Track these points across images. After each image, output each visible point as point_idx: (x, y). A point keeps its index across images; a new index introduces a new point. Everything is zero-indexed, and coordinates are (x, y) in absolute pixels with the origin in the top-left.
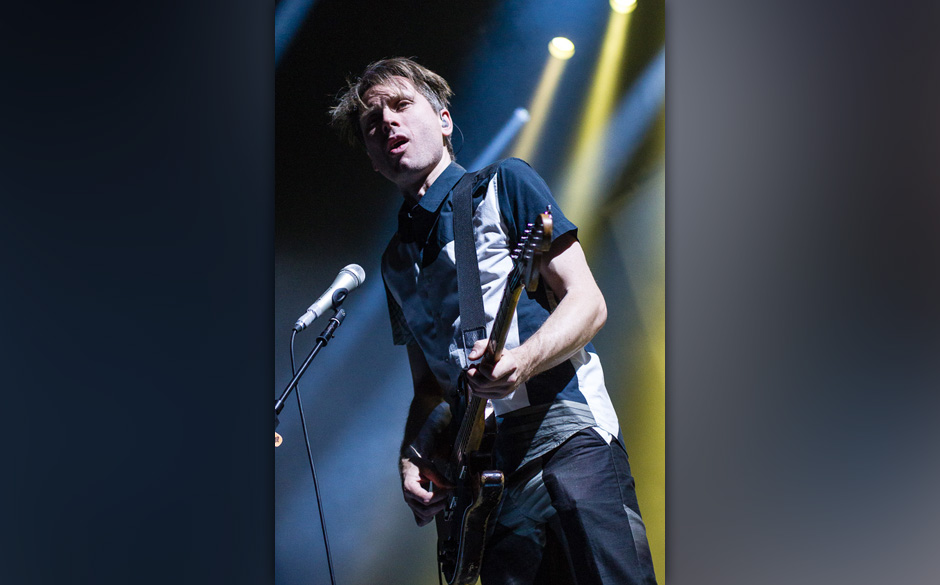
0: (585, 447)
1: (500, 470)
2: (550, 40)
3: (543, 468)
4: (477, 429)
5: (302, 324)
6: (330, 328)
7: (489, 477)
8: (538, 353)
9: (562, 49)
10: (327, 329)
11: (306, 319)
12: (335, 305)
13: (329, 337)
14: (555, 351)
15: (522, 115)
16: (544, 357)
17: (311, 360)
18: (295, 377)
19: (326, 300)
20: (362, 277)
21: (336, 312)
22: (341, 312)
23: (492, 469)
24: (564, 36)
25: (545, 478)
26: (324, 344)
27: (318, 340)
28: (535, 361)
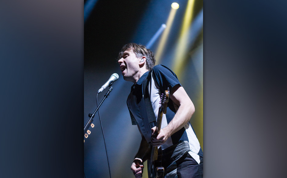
0: (191, 165)
1: (163, 166)
2: (171, 3)
3: (177, 168)
4: (156, 154)
5: (100, 91)
6: (108, 92)
7: (160, 169)
8: (172, 128)
9: (175, 6)
10: (107, 93)
11: (101, 90)
12: (110, 85)
13: (108, 95)
14: (178, 127)
15: (164, 26)
16: (174, 129)
17: (103, 102)
18: (98, 107)
19: (107, 84)
20: (118, 77)
21: (110, 88)
22: (112, 87)
23: (160, 166)
24: (176, 2)
25: (178, 173)
26: (107, 97)
27: (105, 96)
28: (171, 131)
